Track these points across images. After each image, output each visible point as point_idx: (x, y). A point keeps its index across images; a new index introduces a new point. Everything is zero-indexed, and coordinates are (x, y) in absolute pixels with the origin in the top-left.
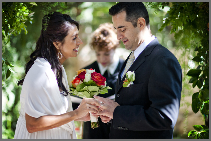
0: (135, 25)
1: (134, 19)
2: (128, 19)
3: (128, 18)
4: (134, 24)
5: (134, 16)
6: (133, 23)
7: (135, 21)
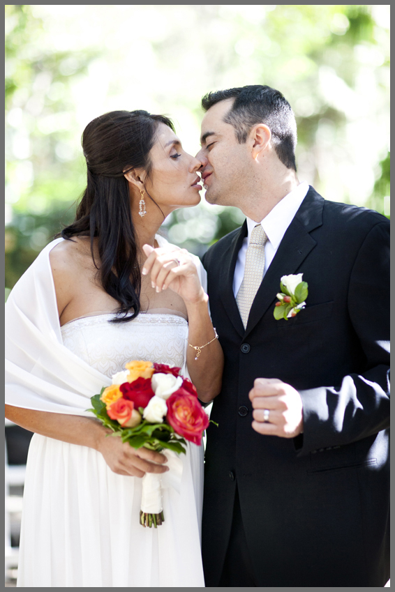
0: (242, 138)
1: (244, 122)
2: (229, 118)
3: (231, 114)
4: (241, 133)
5: (246, 114)
6: (238, 131)
7: (244, 127)
